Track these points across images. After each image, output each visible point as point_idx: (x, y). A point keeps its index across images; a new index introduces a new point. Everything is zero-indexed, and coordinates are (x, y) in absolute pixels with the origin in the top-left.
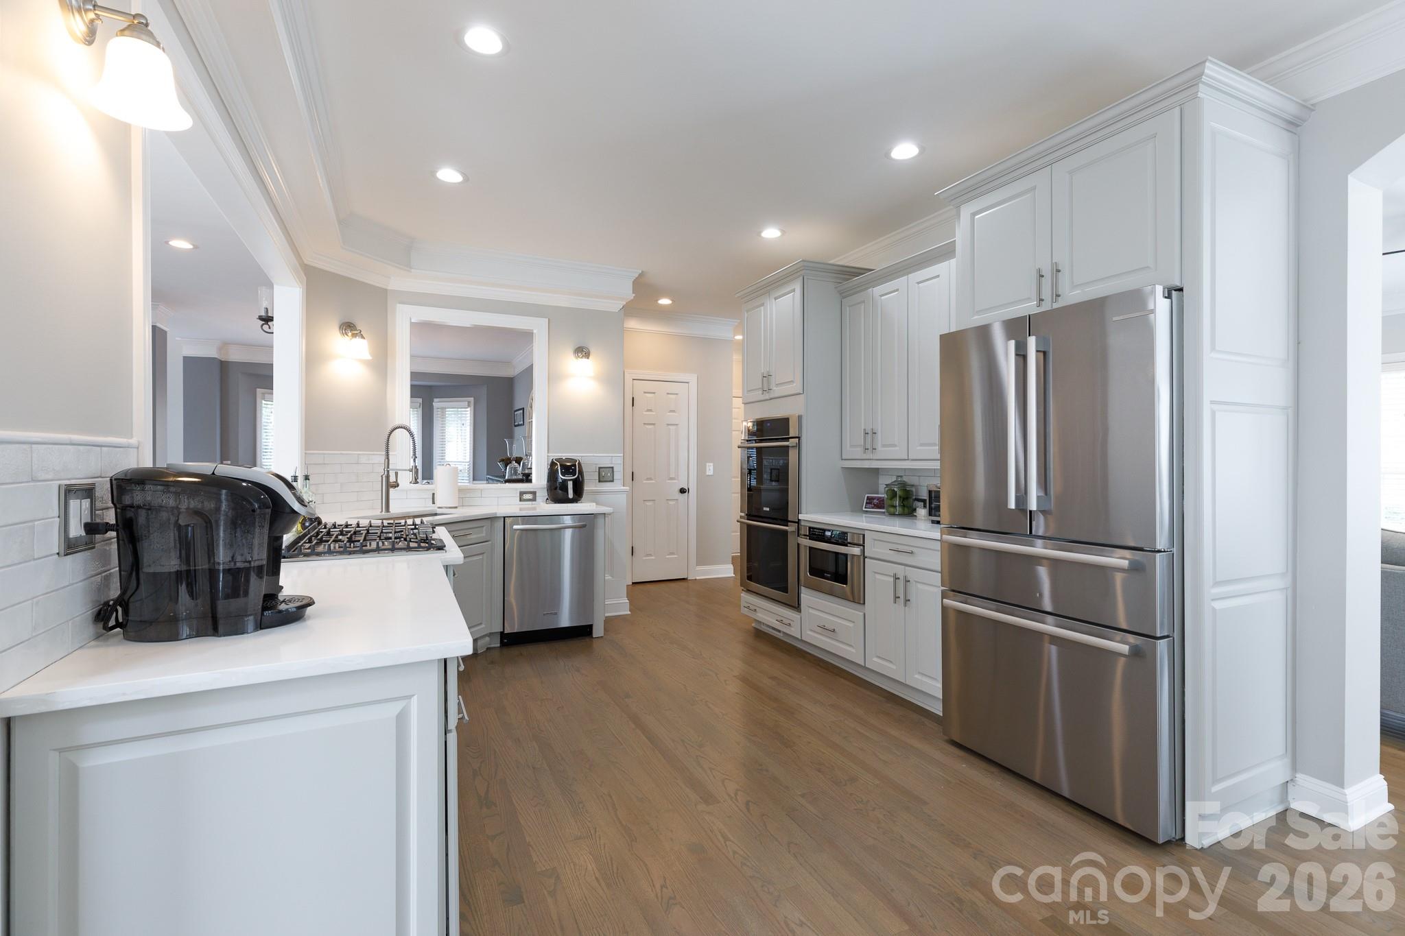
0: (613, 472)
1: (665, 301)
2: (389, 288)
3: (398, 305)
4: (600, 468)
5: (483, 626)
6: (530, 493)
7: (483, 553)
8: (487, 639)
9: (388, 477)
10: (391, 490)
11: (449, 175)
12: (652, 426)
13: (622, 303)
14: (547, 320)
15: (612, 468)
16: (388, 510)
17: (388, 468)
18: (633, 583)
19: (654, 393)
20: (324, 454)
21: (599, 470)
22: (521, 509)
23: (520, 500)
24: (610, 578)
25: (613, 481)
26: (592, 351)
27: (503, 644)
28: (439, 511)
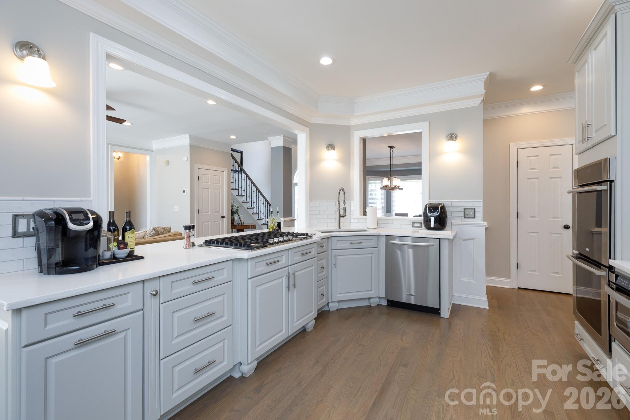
0: (475, 212)
1: (537, 88)
2: (351, 125)
3: (354, 132)
4: (464, 209)
5: (372, 292)
6: (419, 223)
7: (372, 254)
8: (378, 299)
9: (340, 212)
10: (341, 218)
11: (326, 61)
12: (536, 180)
13: (480, 98)
14: (428, 122)
15: (474, 209)
16: (339, 227)
17: (339, 208)
18: (519, 288)
19: (537, 156)
20: (319, 202)
21: (464, 211)
22: (413, 232)
23: (413, 227)
24: (473, 281)
25: (474, 218)
26: (459, 135)
27: (388, 305)
28: (367, 229)
